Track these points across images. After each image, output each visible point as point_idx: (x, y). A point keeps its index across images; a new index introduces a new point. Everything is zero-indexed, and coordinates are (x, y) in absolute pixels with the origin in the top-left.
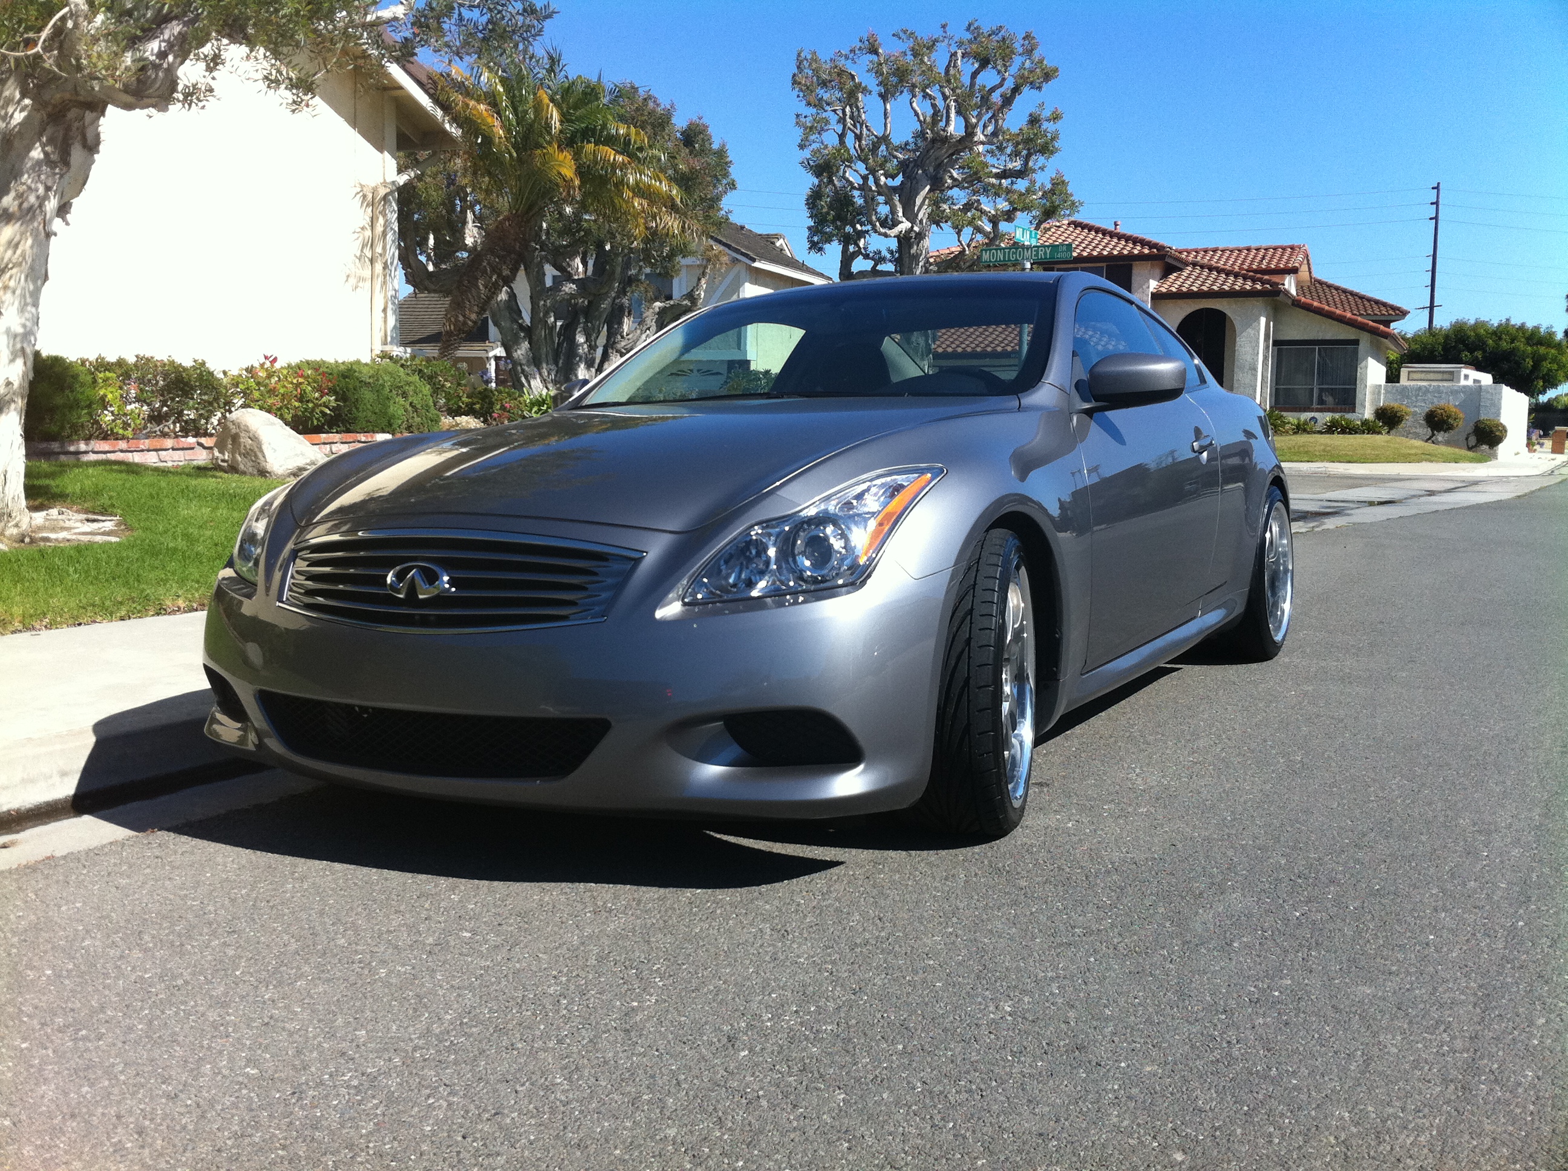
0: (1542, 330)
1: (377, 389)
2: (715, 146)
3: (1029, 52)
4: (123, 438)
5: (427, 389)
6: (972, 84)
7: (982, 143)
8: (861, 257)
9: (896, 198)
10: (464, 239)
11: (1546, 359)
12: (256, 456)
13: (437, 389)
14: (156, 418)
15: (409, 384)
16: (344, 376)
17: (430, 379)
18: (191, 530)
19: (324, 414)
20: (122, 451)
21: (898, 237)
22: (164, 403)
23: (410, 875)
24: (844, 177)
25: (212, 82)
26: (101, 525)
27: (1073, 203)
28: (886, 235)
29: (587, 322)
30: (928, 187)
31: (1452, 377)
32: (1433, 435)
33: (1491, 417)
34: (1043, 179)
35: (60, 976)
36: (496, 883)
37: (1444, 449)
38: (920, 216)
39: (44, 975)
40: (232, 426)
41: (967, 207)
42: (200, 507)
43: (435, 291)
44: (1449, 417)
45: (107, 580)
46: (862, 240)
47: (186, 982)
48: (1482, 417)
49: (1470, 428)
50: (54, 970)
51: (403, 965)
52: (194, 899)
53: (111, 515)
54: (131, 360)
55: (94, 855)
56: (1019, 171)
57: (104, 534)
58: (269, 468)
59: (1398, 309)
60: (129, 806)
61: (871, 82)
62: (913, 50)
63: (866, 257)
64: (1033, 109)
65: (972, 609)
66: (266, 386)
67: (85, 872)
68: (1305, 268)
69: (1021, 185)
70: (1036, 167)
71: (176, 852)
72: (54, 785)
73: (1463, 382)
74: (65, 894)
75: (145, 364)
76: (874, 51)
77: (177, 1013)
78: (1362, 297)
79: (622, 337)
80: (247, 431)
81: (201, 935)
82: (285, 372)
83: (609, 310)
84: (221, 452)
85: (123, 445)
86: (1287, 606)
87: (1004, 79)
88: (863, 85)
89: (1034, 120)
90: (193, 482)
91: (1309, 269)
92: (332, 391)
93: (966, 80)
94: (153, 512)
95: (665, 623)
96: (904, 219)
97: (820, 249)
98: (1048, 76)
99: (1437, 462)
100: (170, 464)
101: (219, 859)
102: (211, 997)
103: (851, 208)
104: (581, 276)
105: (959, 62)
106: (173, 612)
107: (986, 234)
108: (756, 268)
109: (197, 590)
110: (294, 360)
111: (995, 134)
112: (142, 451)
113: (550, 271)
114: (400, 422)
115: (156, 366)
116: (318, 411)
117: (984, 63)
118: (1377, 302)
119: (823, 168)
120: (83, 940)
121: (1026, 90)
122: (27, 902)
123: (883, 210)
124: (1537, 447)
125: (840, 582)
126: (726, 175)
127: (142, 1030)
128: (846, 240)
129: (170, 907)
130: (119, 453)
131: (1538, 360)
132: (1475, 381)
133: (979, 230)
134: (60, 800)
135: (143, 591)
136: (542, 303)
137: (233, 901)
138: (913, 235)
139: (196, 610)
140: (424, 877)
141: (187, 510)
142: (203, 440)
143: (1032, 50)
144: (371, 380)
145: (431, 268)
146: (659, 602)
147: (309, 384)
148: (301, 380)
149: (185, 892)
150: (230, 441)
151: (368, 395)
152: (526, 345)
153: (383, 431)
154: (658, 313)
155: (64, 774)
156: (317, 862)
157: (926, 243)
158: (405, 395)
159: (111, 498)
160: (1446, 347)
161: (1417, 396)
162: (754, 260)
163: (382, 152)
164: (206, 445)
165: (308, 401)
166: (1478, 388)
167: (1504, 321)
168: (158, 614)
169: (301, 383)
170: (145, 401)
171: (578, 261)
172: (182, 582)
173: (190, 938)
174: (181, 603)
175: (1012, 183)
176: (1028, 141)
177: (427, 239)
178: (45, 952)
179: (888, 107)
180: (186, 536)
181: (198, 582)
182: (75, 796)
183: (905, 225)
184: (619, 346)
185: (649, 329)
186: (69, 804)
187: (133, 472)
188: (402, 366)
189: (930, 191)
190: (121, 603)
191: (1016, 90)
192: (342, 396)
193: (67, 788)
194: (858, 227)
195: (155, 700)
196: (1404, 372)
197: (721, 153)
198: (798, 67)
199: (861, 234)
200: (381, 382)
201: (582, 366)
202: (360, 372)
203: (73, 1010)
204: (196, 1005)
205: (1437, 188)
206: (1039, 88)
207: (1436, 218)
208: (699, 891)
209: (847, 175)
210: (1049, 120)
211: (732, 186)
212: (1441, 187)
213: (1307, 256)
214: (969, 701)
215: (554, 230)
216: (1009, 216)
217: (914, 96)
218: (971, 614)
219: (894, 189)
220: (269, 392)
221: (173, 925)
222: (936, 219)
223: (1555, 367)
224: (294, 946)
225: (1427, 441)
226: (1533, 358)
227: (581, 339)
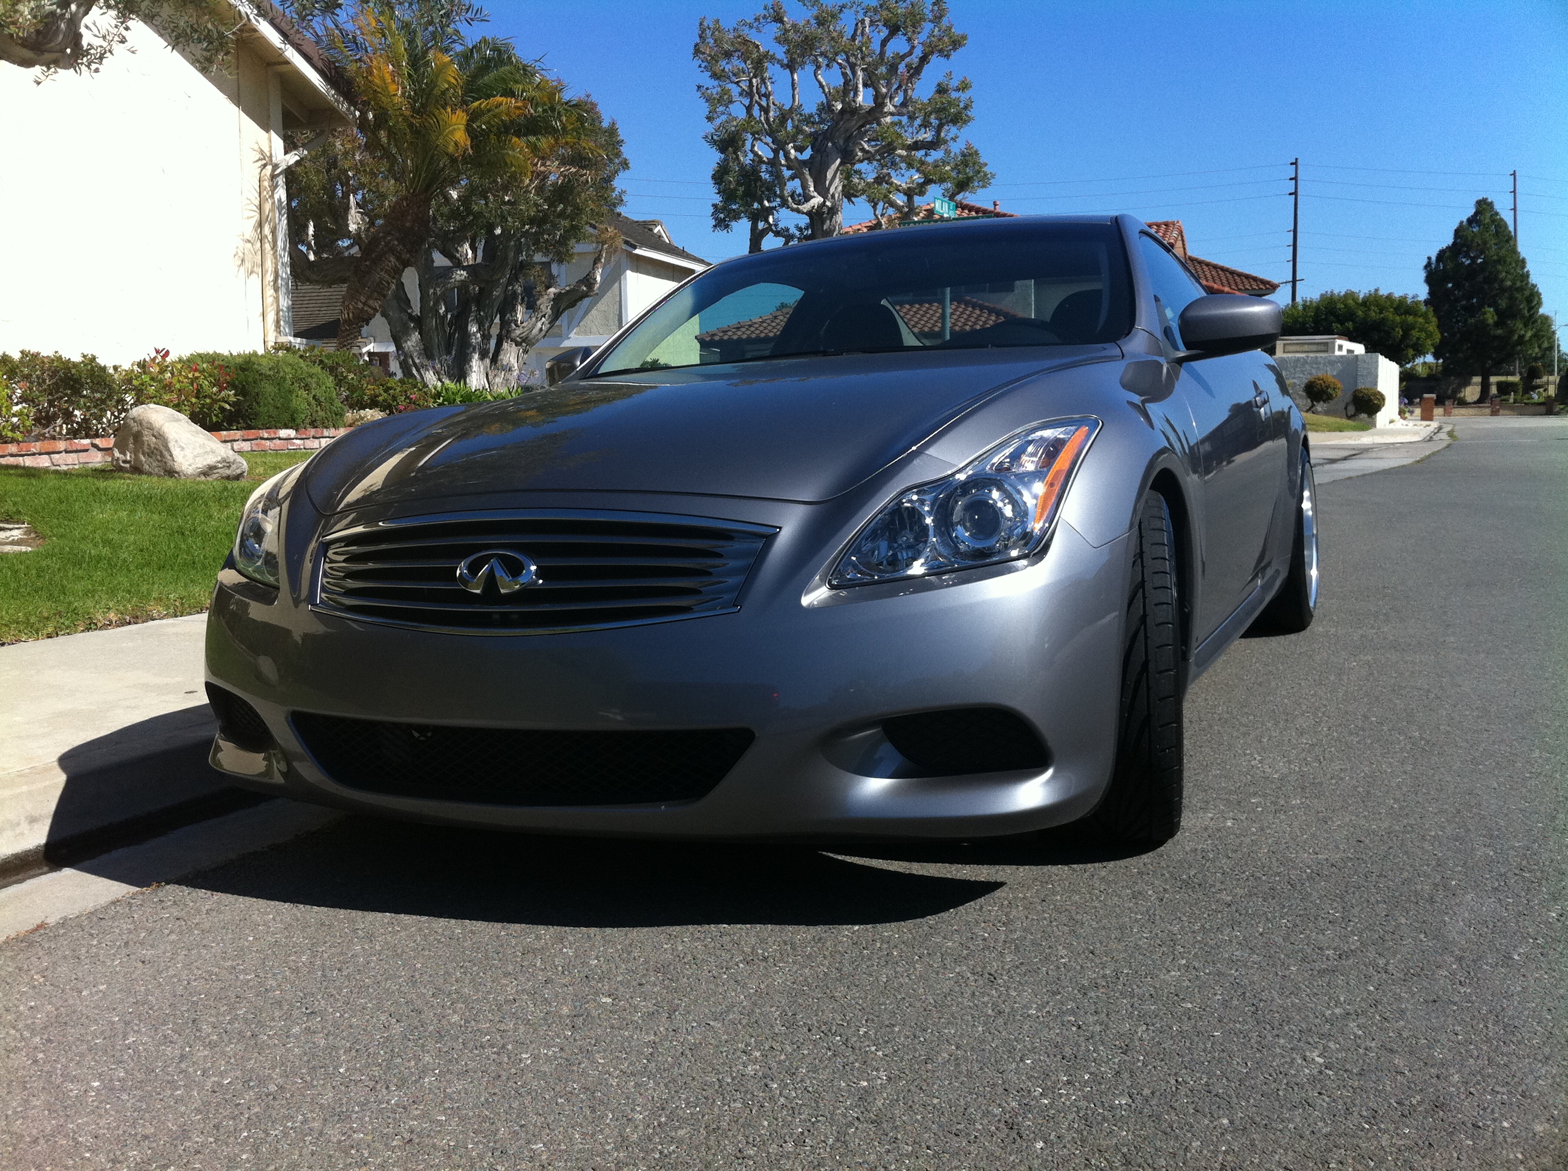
0: (1409, 301)
1: (280, 382)
2: (605, 124)
3: (937, 19)
4: (13, 441)
5: (330, 381)
6: (882, 53)
7: (892, 114)
8: (771, 234)
9: (806, 172)
10: (348, 225)
11: (1414, 329)
12: (162, 455)
13: (340, 381)
14: (44, 420)
15: (311, 376)
16: (243, 370)
17: (332, 370)
18: (111, 537)
19: (222, 409)
20: (12, 455)
21: (809, 214)
22: (51, 403)
23: (499, 925)
24: (752, 151)
25: (124, 33)
26: (8, 533)
27: (986, 175)
28: (798, 211)
29: (479, 310)
30: (839, 161)
31: (1327, 347)
32: (1313, 405)
33: (1368, 386)
34: (956, 148)
35: (112, 1089)
36: (608, 930)
37: (1325, 419)
38: (832, 190)
39: (92, 1088)
40: (132, 423)
41: (879, 180)
42: (116, 511)
43: (317, 282)
44: (1328, 387)
45: (29, 594)
46: (771, 217)
47: (281, 1088)
48: (1360, 386)
49: (1349, 397)
50: (102, 1081)
51: (549, 1047)
52: (245, 972)
53: (18, 522)
54: (16, 356)
55: (97, 917)
56: (931, 142)
57: (13, 543)
58: (177, 467)
59: (1268, 283)
60: (115, 854)
61: (780, 51)
62: (817, 18)
63: (777, 234)
64: (941, 78)
65: (1143, 581)
66: (160, 381)
67: (95, 943)
68: (1179, 244)
69: (936, 155)
70: (948, 138)
71: (198, 911)
72: (22, 834)
73: (1337, 353)
74: (80, 974)
75: (31, 359)
76: (779, 19)
77: (285, 1134)
78: (1232, 273)
79: (517, 325)
80: (151, 427)
81: (273, 1019)
82: (179, 366)
83: (501, 298)
84: (123, 452)
85: (12, 448)
86: (1314, 573)
87: (913, 47)
88: (771, 53)
89: (942, 90)
90: (102, 484)
91: (1184, 245)
92: (232, 385)
93: (876, 46)
94: (65, 518)
95: (812, 610)
96: (816, 194)
97: (727, 226)
98: (956, 44)
99: (1323, 431)
100: (65, 468)
101: (256, 917)
102: (321, 1106)
103: (759, 184)
104: (470, 263)
105: (867, 29)
106: (104, 627)
107: (899, 209)
108: (637, 255)
109: (129, 601)
110: (186, 354)
111: (904, 104)
112: (34, 454)
113: (439, 260)
114: (303, 416)
115: (43, 362)
116: (216, 407)
117: (894, 30)
118: (1247, 277)
119: (728, 143)
120: (125, 1038)
121: (934, 59)
122: (34, 987)
123: (795, 185)
124: (1407, 415)
125: (1014, 553)
126: (618, 154)
127: (248, 1161)
128: (755, 218)
129: (219, 985)
130: (9, 458)
131: (1407, 329)
132: (1349, 351)
133: (892, 204)
134: (30, 851)
135: (70, 603)
136: (431, 291)
137: (296, 971)
138: (825, 210)
139: (129, 623)
140: (517, 927)
141: (102, 514)
142: (97, 441)
143: (941, 17)
144: (271, 373)
145: (312, 257)
146: (804, 587)
147: (205, 378)
148: (197, 374)
149: (229, 963)
150: (131, 440)
151: (268, 388)
152: (415, 336)
153: (286, 427)
154: (554, 300)
155: (33, 820)
156: (379, 915)
157: (839, 218)
158: (307, 387)
159: (15, 504)
160: (1317, 319)
161: (1295, 367)
162: (635, 248)
163: (267, 131)
164: (101, 446)
165: (205, 397)
166: (1352, 360)
167: (1373, 291)
168: (88, 629)
169: (197, 378)
170: (33, 401)
171: (467, 246)
172: (112, 593)
173: (261, 1024)
174: (112, 616)
175: (926, 155)
176: (940, 111)
177: (307, 227)
178: (82, 1055)
179: (795, 77)
180: (107, 542)
181: (129, 592)
182: (47, 845)
183: (817, 200)
184: (513, 335)
185: (544, 316)
186: (41, 855)
187: (34, 476)
188: (301, 357)
189: (841, 164)
190: (47, 618)
191: (924, 59)
192: (242, 391)
193: (37, 837)
194: (766, 203)
195: (120, 727)
196: (1279, 344)
197: (612, 131)
198: (700, 37)
199: (770, 211)
200: (282, 374)
201: (476, 356)
202: (259, 365)
203: (146, 1137)
204: (305, 1121)
205: (1295, 163)
206: (948, 56)
207: (1295, 193)
208: (856, 928)
209: (756, 149)
210: (958, 90)
211: (625, 165)
212: (1299, 162)
213: (1181, 233)
214: (1149, 689)
215: (442, 215)
216: (921, 189)
217: (818, 67)
218: (1143, 587)
219: (804, 163)
220: (164, 387)
221: (232, 1008)
222: (849, 193)
223: (1423, 335)
224: (397, 1029)
225: (1307, 411)
226: (1401, 328)
227: (473, 329)
